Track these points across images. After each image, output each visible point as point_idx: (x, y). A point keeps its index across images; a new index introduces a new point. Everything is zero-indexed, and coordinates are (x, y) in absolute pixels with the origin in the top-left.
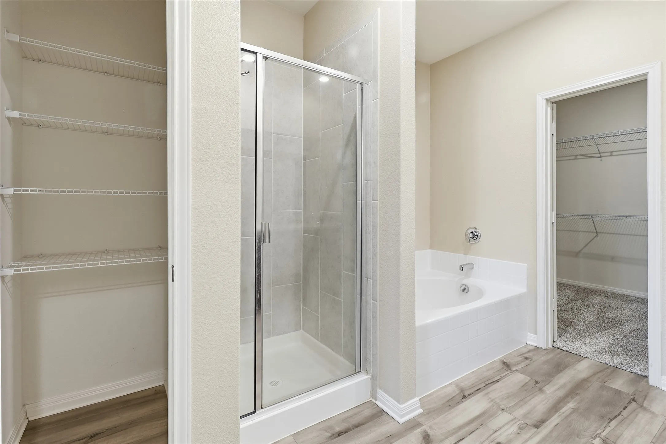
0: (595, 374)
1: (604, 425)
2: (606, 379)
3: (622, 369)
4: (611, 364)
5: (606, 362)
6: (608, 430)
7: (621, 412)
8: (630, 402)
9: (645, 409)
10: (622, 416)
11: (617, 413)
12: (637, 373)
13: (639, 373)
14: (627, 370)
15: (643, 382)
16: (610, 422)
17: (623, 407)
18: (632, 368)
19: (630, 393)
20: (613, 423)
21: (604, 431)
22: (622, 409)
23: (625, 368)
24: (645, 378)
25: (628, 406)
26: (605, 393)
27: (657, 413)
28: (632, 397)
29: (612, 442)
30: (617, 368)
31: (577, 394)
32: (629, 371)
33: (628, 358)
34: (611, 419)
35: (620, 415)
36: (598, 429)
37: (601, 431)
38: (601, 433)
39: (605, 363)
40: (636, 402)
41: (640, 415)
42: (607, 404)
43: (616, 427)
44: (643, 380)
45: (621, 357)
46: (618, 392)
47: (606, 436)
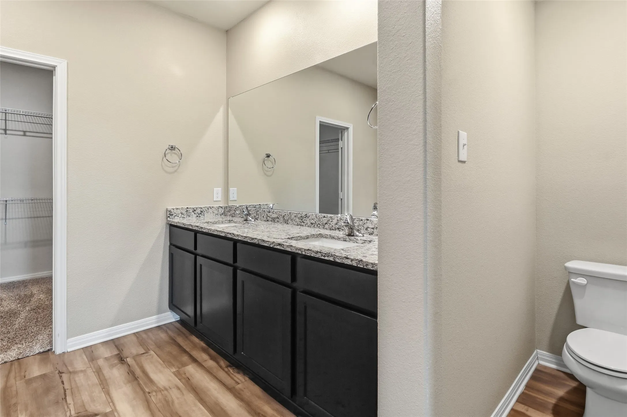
0: (7, 377)
1: (66, 407)
2: (23, 374)
3: (24, 357)
4: (11, 359)
5: (6, 360)
6: (72, 407)
7: (64, 387)
8: (61, 377)
9: (75, 372)
10: (68, 389)
11: (63, 391)
12: (40, 353)
13: (41, 351)
14: (30, 355)
15: (51, 356)
16: (66, 401)
17: (61, 384)
18: (33, 351)
19: (53, 370)
20: (69, 399)
21: (70, 410)
22: (62, 385)
23: (28, 355)
24: (48, 352)
25: (62, 379)
26: (34, 385)
27: (83, 369)
28: (57, 372)
29: (84, 411)
30: (20, 359)
31: (15, 404)
32: (32, 355)
33: (19, 346)
34: (64, 398)
35: (65, 390)
36: (66, 413)
37: (69, 412)
38: (71, 414)
39: (5, 362)
40: (64, 373)
41: (77, 379)
42: (47, 390)
43: (73, 400)
44: (49, 354)
45: (13, 348)
46: (43, 376)
47: (76, 412)
